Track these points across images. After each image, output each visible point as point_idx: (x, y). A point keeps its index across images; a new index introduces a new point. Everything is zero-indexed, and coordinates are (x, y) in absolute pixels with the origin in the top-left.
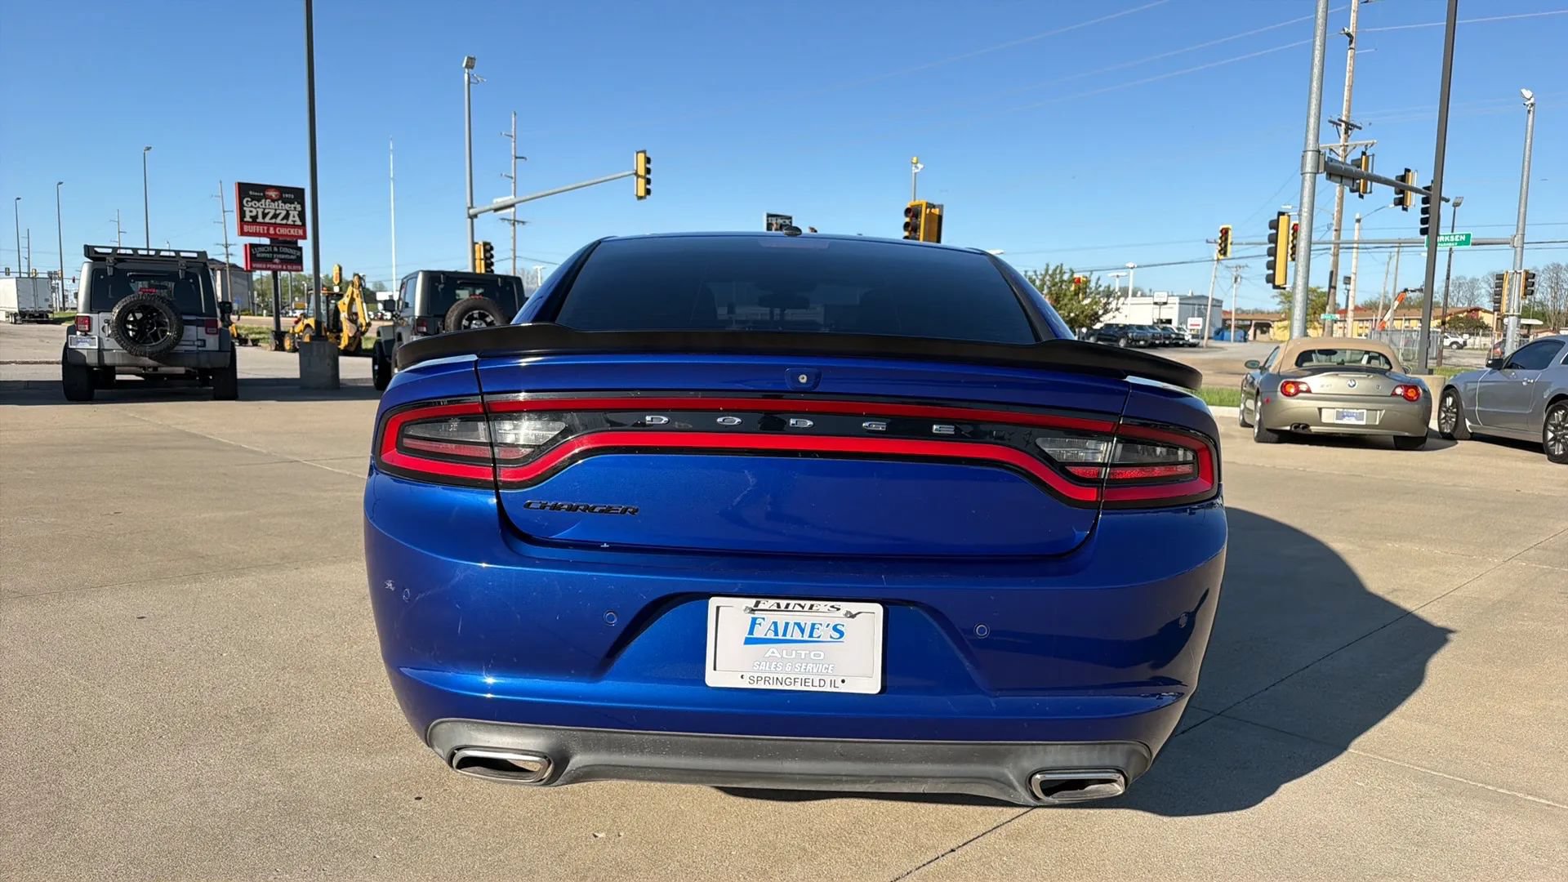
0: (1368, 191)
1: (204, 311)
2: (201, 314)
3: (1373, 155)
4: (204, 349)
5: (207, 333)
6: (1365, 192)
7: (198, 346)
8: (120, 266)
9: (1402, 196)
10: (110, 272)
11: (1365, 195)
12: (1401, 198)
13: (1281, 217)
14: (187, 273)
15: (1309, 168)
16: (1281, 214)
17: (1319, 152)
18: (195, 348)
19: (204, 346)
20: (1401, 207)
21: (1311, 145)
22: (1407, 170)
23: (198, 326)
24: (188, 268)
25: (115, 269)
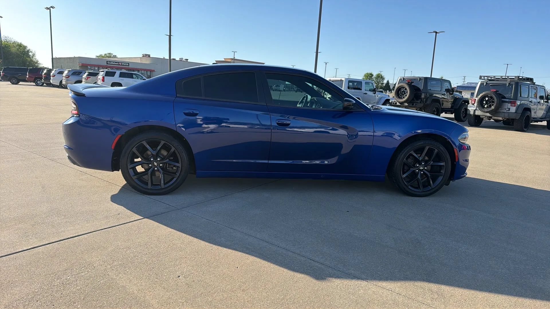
1: (512, 98)
2: (511, 99)
4: (509, 111)
5: (511, 106)
7: (507, 111)
8: (489, 82)
10: (485, 84)
14: (509, 84)
18: (506, 111)
19: (509, 110)
23: (508, 103)
24: (510, 82)
25: (486, 83)
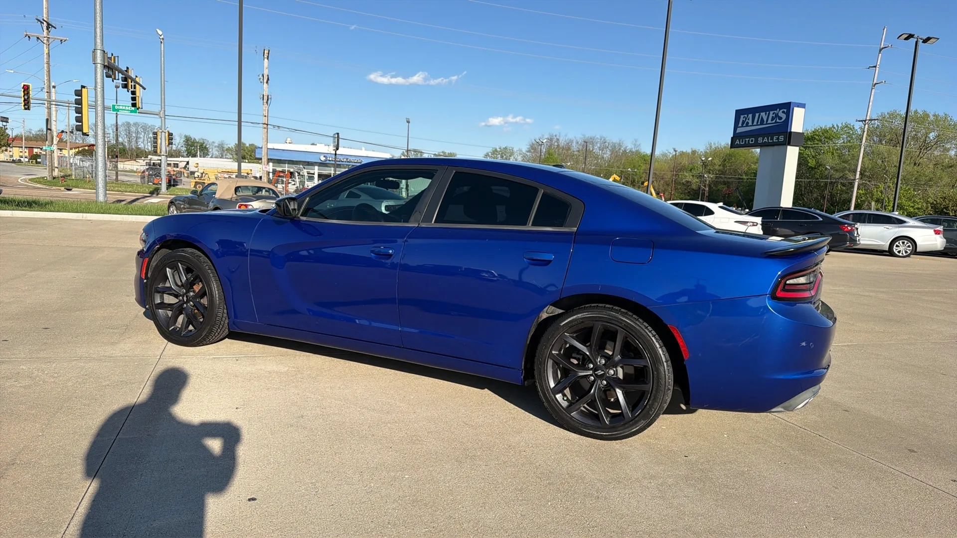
0: (117, 78)
3: (118, 57)
6: (115, 79)
9: (126, 83)
11: (114, 80)
12: (125, 84)
13: (83, 89)
15: (99, 60)
16: (83, 87)
17: (104, 51)
20: (126, 89)
21: (99, 46)
22: (128, 68)
